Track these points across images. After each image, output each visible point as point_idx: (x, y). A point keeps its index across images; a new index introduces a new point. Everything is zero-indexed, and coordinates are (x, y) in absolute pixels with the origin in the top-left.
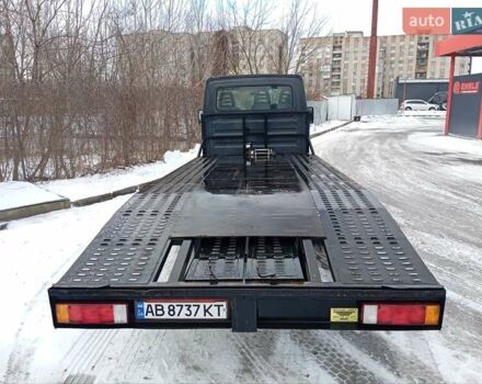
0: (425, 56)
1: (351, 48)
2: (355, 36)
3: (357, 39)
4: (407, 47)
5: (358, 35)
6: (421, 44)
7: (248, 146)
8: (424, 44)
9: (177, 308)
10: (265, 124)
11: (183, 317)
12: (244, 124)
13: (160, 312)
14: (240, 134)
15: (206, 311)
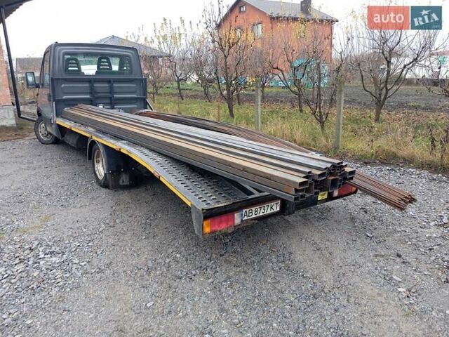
9: (259, 209)
10: (111, 87)
11: (261, 214)
12: (92, 88)
13: (250, 214)
14: (88, 96)
15: (271, 208)
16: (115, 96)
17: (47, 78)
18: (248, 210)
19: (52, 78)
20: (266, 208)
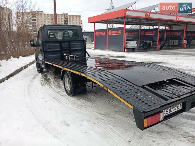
0: (67, 22)
1: (40, 17)
2: (40, 13)
3: (41, 14)
4: (60, 19)
5: (42, 13)
6: (65, 18)
7: (65, 54)
8: (66, 18)
9: (172, 109)
10: (70, 45)
11: (173, 112)
12: (61, 45)
13: (167, 112)
14: (59, 50)
15: (178, 108)
16: (71, 49)
17: (40, 42)
18: (166, 110)
19: (42, 42)
20: (175, 108)
